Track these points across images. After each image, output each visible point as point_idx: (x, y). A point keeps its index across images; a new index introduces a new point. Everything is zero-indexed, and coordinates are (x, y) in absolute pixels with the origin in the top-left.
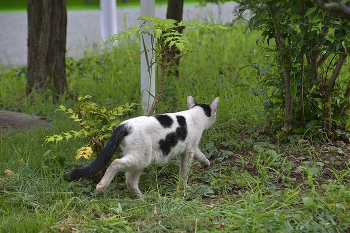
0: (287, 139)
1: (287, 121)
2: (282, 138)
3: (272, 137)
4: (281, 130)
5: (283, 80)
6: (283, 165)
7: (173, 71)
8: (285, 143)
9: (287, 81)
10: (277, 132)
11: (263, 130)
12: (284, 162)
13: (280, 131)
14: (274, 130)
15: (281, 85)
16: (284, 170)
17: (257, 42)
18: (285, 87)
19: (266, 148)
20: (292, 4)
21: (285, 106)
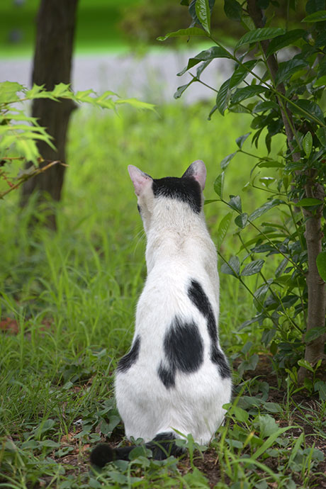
0: (313, 389)
1: (312, 342)
2: (300, 386)
3: (275, 384)
4: (298, 367)
5: (303, 240)
6: (293, 456)
7: (42, 217)
8: (308, 399)
9: (312, 241)
10: (287, 370)
11: (254, 366)
12: (297, 447)
13: (294, 368)
14: (281, 365)
15: (299, 253)
16: (295, 468)
17: (239, 143)
18: (306, 255)
19: (256, 410)
20: (322, 48)
21: (306, 306)
